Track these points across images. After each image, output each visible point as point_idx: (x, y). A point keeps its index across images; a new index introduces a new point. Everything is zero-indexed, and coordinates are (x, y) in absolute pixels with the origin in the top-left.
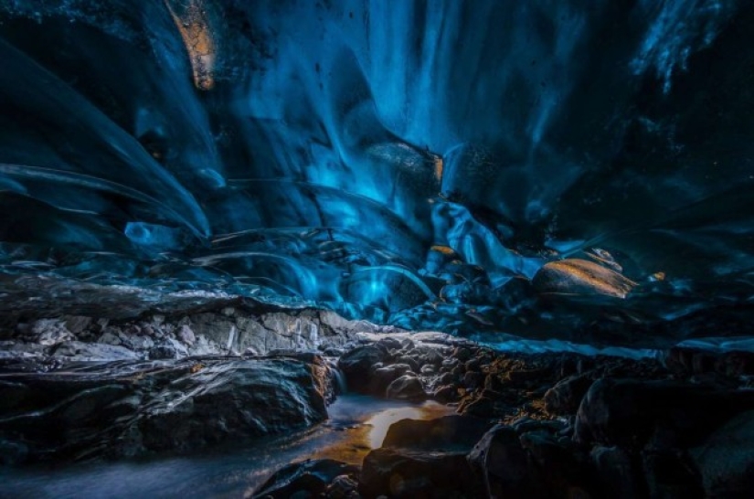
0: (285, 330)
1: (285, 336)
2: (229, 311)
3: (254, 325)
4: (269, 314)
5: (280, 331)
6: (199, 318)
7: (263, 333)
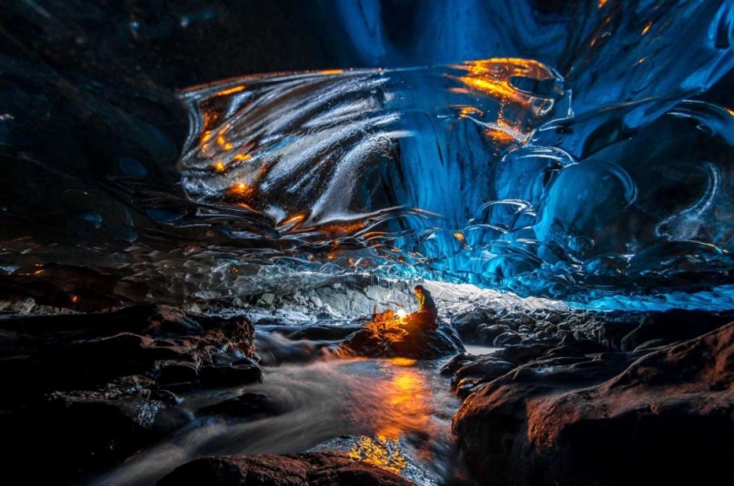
0: (383, 299)
1: (382, 304)
2: (337, 286)
3: (359, 296)
4: (369, 287)
5: (379, 300)
6: (322, 291)
7: (367, 301)
